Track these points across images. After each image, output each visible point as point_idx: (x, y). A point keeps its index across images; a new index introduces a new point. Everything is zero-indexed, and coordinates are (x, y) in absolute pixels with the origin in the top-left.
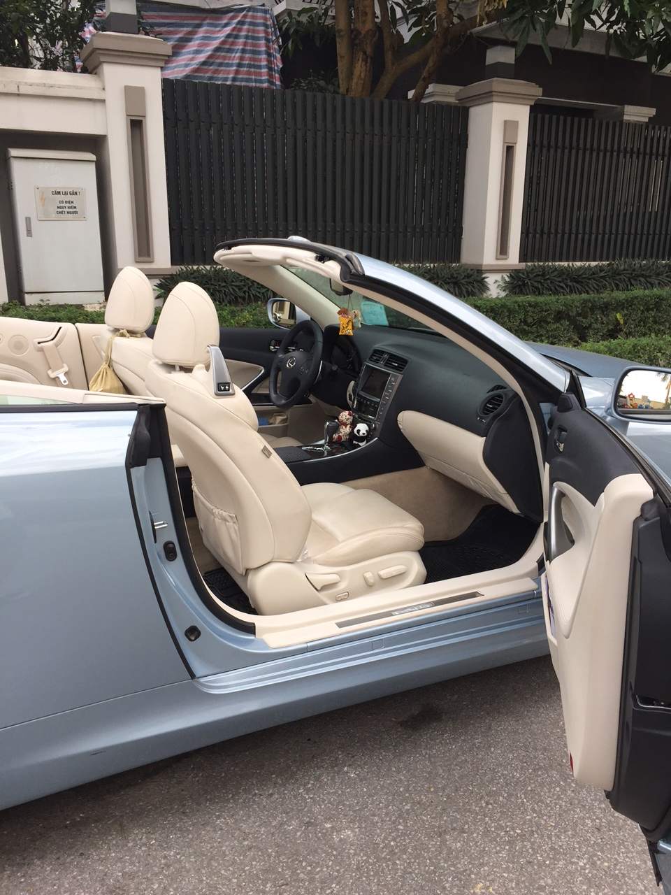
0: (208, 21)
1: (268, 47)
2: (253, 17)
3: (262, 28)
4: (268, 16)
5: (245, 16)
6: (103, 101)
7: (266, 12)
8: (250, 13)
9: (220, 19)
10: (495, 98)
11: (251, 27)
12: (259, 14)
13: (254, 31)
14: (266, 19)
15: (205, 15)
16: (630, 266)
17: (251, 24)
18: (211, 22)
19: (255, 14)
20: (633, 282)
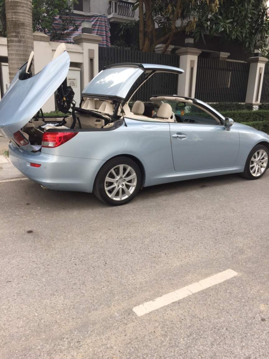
0: (86, 20)
1: (106, 29)
2: (101, 19)
3: (104, 23)
4: (106, 18)
5: (98, 18)
6: (83, 53)
7: (105, 17)
8: (100, 17)
9: (90, 19)
10: (188, 54)
11: (100, 22)
12: (103, 18)
13: (101, 23)
14: (105, 19)
15: (85, 18)
16: (225, 104)
17: (100, 21)
18: (87, 20)
19: (102, 18)
20: (226, 109)
